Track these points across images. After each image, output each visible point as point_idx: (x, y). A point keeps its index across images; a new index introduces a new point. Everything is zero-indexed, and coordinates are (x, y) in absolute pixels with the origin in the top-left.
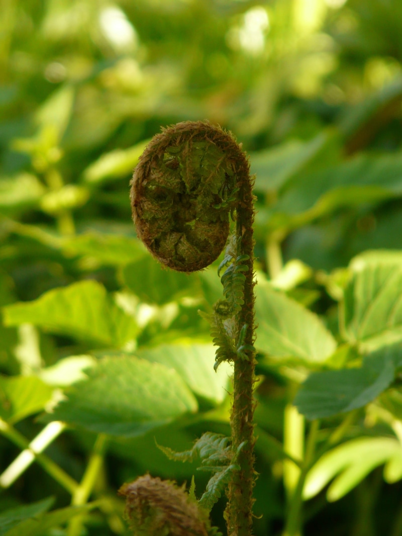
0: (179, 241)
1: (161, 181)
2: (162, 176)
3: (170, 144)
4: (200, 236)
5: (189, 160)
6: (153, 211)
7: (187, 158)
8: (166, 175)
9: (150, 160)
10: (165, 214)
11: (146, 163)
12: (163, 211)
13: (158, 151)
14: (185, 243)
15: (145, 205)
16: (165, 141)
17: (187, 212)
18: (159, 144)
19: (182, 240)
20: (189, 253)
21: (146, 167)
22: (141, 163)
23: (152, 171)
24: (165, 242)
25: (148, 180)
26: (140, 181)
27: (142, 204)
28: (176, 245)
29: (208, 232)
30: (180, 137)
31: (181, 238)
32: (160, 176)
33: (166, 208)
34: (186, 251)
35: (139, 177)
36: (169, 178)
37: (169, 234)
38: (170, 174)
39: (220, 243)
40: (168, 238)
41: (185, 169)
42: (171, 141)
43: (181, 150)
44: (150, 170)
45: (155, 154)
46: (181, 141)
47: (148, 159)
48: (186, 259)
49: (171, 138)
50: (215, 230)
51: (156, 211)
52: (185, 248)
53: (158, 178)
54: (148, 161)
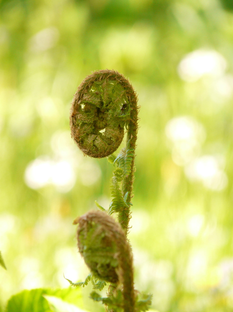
0: (96, 139)
1: (89, 100)
2: (90, 98)
3: (96, 80)
4: (108, 135)
5: (106, 89)
6: (83, 119)
7: (105, 88)
8: (92, 97)
9: (84, 89)
10: (90, 121)
11: (82, 90)
12: (88, 119)
13: (88, 84)
14: (99, 139)
15: (78, 116)
16: (93, 78)
17: (101, 123)
18: (89, 79)
19: (97, 138)
20: (101, 145)
21: (81, 93)
22: (79, 91)
23: (84, 95)
24: (87, 139)
25: (82, 100)
26: (77, 102)
27: (76, 116)
28: (94, 141)
29: (113, 133)
30: (102, 76)
31: (96, 137)
32: (89, 97)
33: (91, 118)
34: (99, 144)
35: (77, 99)
36: (94, 98)
37: (90, 135)
38: (94, 97)
39: (119, 140)
40: (89, 137)
41: (104, 93)
42: (96, 79)
43: (102, 84)
44: (83, 95)
45: (87, 85)
46: (102, 79)
47: (83, 88)
48: (99, 148)
49: (96, 76)
50: (117, 132)
51: (84, 119)
52: (99, 142)
53: (88, 98)
54: (83, 89)
